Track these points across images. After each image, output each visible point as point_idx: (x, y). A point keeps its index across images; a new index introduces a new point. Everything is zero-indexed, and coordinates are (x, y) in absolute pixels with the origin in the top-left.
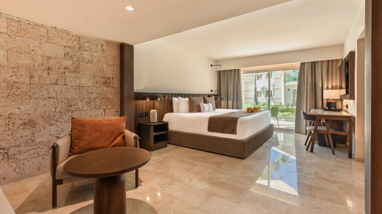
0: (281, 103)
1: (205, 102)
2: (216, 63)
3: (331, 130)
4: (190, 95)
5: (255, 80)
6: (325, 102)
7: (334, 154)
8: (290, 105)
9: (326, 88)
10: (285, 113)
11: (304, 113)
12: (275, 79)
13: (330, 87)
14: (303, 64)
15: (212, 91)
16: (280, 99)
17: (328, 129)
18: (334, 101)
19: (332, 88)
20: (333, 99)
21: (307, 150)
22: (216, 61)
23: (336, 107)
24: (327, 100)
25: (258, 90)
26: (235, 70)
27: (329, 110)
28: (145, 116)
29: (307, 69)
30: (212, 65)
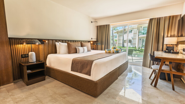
0: (136, 47)
1: (82, 46)
2: (95, 20)
3: (173, 70)
4: (68, 41)
5: (123, 34)
6: (165, 46)
7: (174, 89)
8: (140, 47)
9: (166, 36)
10: (137, 52)
11: (151, 55)
12: (134, 34)
13: (169, 35)
14: (151, 20)
15: (92, 39)
16: (135, 44)
17: (170, 70)
18: (172, 46)
19: (171, 36)
20: (171, 45)
21: (151, 84)
22: (95, 19)
23: (173, 50)
24: (166, 45)
25: (125, 39)
26: (107, 25)
27: (169, 52)
28: (25, 57)
29: (154, 23)
30: (92, 22)
